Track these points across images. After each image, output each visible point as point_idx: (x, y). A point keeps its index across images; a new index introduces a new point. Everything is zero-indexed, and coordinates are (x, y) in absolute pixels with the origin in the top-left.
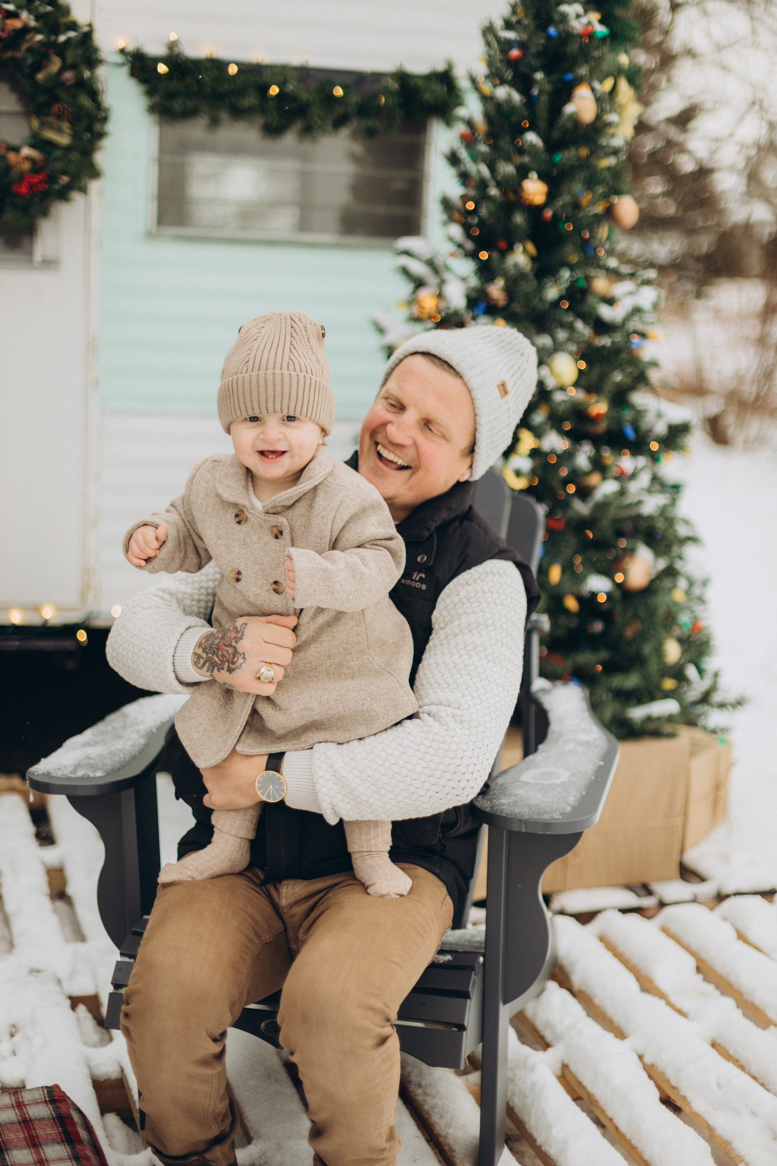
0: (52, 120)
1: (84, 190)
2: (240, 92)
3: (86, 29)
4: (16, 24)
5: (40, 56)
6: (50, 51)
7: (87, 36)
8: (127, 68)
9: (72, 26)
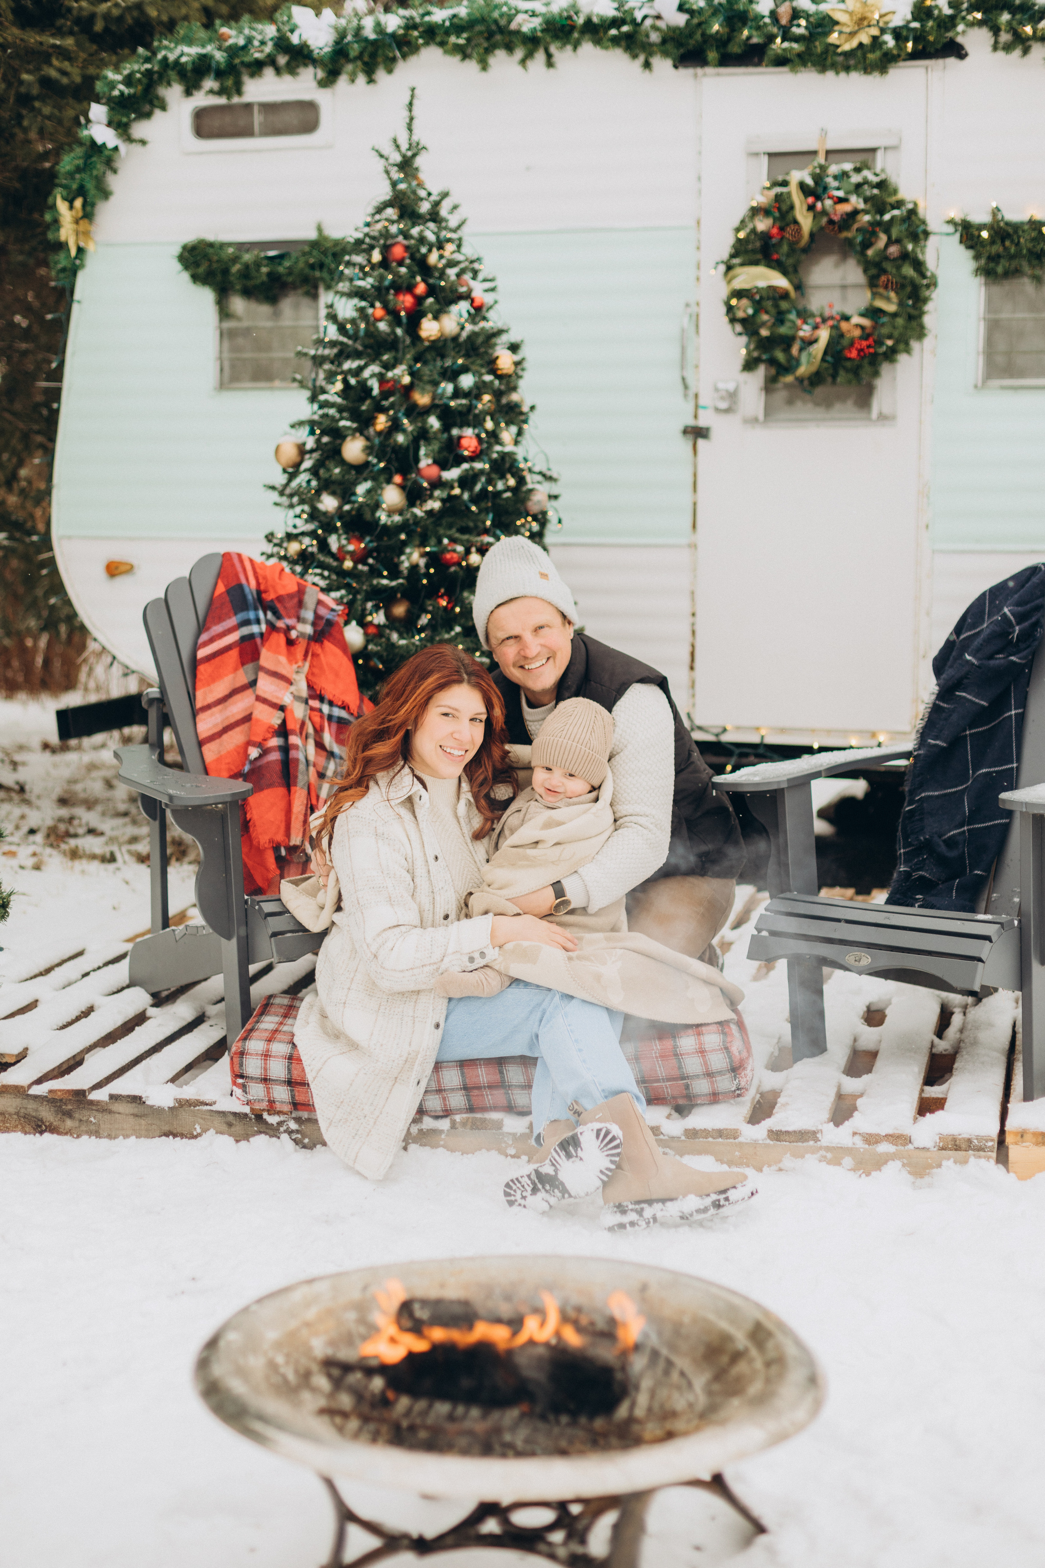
0: (881, 290)
1: (909, 351)
3: (910, 206)
4: (846, 208)
5: (869, 235)
6: (878, 229)
7: (913, 212)
8: (957, 236)
9: (899, 204)
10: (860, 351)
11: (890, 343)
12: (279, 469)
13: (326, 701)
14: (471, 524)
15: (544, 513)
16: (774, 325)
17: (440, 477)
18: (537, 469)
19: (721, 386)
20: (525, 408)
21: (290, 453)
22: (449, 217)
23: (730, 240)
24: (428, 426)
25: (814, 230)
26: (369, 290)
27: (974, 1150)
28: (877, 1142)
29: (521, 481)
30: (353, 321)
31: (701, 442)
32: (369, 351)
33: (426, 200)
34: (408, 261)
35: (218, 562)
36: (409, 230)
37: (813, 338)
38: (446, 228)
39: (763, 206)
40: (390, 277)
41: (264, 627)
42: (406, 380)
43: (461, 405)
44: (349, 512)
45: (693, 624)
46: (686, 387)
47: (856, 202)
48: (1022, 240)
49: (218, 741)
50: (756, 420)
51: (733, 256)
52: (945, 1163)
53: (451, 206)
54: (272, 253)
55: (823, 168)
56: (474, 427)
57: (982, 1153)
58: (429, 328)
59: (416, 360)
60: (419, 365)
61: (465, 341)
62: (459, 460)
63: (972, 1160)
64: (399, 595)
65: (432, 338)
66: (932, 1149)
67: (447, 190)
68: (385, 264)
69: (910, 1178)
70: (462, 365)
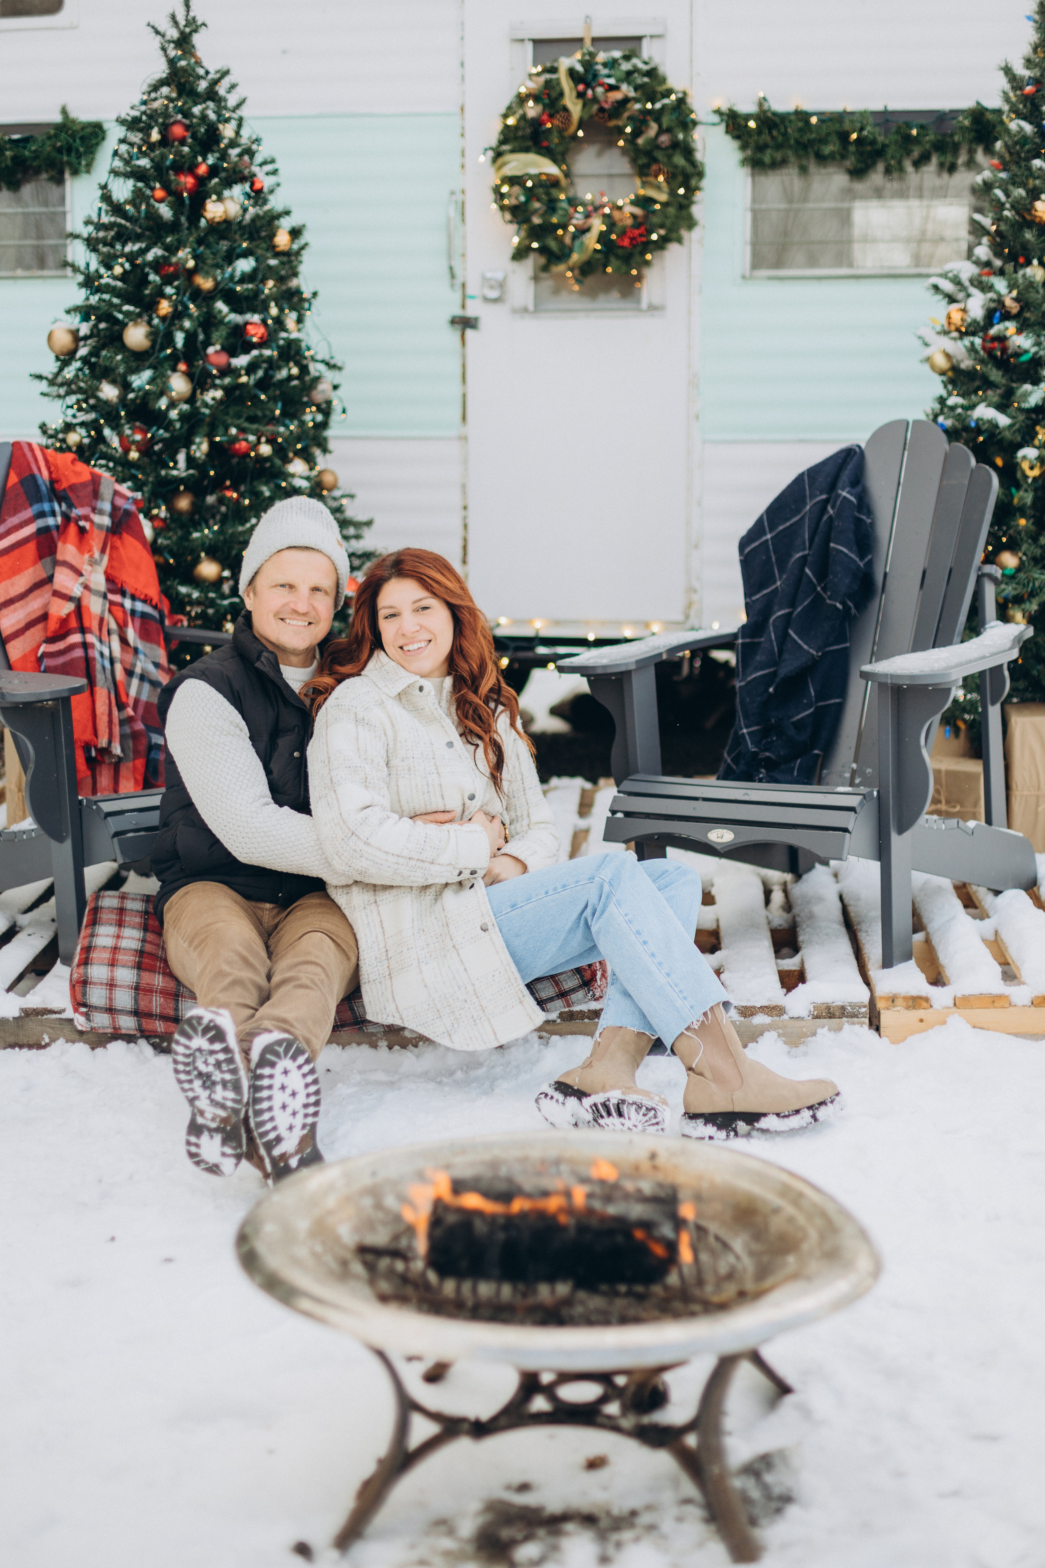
0: (651, 179)
1: (679, 240)
2: (824, 141)
3: (680, 95)
4: (617, 96)
5: (640, 122)
6: (649, 118)
7: (682, 101)
8: (723, 127)
9: (668, 93)
10: (632, 239)
11: (662, 232)
12: (52, 357)
13: (128, 595)
14: (260, 413)
15: (329, 403)
16: (546, 212)
17: (229, 365)
18: (319, 357)
19: (489, 275)
20: (307, 295)
21: (64, 340)
22: (228, 96)
23: (498, 127)
24: (216, 311)
25: (586, 117)
26: (149, 170)
27: (847, 1017)
28: (752, 1015)
29: (304, 370)
30: (132, 202)
31: (469, 333)
32: (147, 233)
33: (204, 78)
34: (190, 140)
35: (8, 451)
36: (190, 108)
37: (586, 227)
38: (226, 108)
39: (532, 92)
40: (171, 157)
41: (59, 519)
42: (191, 264)
43: (247, 289)
44: (132, 400)
45: (465, 518)
46: (453, 276)
47: (626, 90)
48: (789, 130)
49: (21, 638)
50: (525, 310)
51: (502, 142)
52: (819, 1031)
53: (228, 86)
54: (16, 137)
55: (592, 55)
56: (259, 313)
57: (856, 1020)
58: (214, 210)
59: (200, 242)
60: (202, 249)
61: (249, 225)
62: (248, 347)
63: (846, 1027)
64: (182, 488)
65: (217, 220)
66: (807, 1018)
67: (225, 69)
68: (165, 141)
69: (786, 1048)
70: (247, 248)
